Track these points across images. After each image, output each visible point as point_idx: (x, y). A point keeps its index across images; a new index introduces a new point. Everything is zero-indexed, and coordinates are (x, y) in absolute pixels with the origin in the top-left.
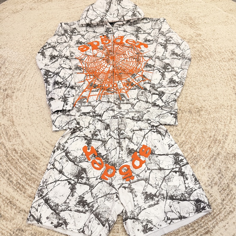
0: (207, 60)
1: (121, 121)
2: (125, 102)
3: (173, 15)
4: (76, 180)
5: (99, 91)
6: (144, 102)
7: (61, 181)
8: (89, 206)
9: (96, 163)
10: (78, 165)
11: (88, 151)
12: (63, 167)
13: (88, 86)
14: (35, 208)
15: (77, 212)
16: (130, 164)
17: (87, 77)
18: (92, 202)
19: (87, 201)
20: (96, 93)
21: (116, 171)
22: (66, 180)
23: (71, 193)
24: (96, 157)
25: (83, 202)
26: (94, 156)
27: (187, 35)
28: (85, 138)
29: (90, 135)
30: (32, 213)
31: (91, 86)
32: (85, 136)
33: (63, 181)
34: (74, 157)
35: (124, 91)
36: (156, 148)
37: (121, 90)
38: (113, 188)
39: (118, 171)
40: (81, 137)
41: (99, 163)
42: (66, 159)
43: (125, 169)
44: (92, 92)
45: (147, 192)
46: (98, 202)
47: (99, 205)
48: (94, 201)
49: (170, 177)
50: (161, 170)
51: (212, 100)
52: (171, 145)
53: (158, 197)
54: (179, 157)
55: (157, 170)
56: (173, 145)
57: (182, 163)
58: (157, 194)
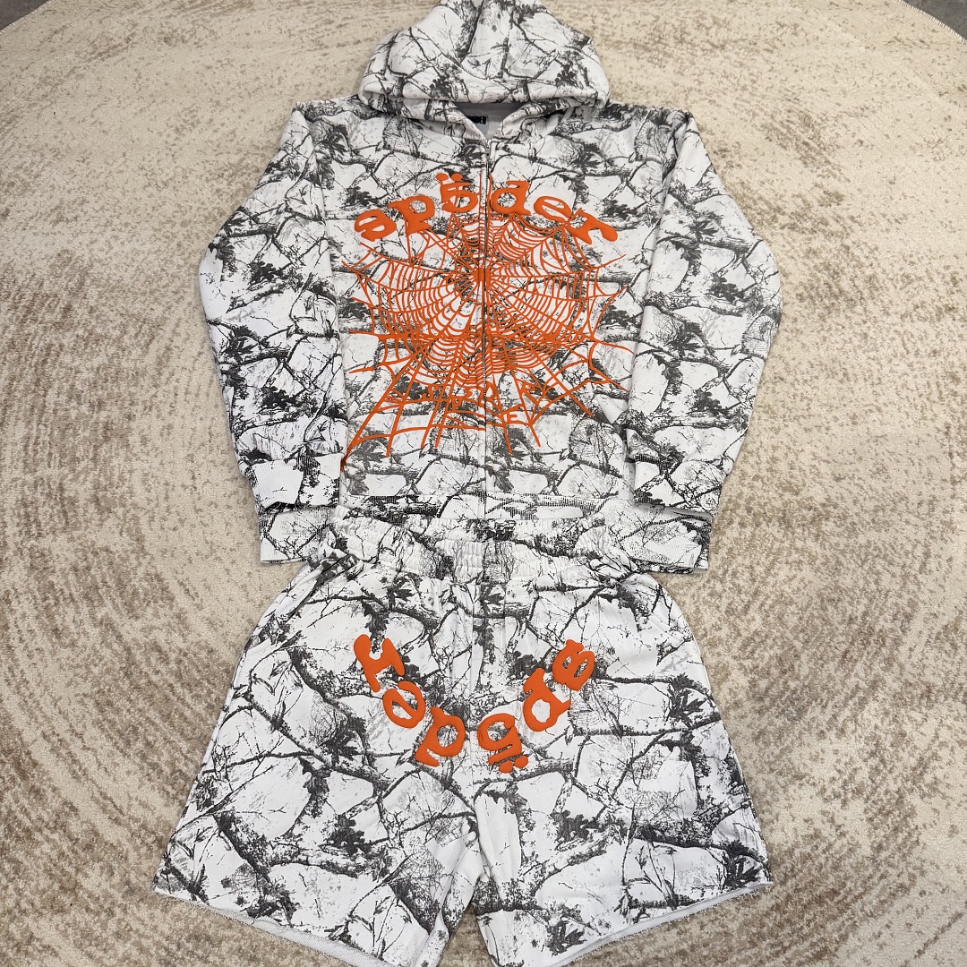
0: (859, 309)
2: (527, 462)
3: (738, 102)
4: (329, 758)
5: (431, 412)
6: (595, 467)
8: (370, 853)
9: (398, 702)
10: (336, 705)
12: (284, 705)
13: (389, 389)
14: (184, 845)
15: (326, 868)
16: (515, 710)
17: (386, 352)
18: (381, 841)
19: (362, 834)
20: (419, 421)
21: (467, 733)
22: (294, 755)
23: (310, 802)
25: (351, 836)
26: (394, 676)
27: (789, 194)
28: (364, 604)
29: (381, 593)
30: (173, 863)
31: (401, 390)
32: (364, 594)
33: (285, 756)
34: (323, 672)
35: (521, 416)
36: (614, 656)
37: (511, 413)
38: (456, 798)
39: (473, 735)
40: (350, 599)
42: (296, 679)
44: (404, 415)
45: (567, 813)
46: (404, 844)
47: (408, 854)
48: (388, 839)
49: (651, 762)
50: (621, 736)
51: (864, 477)
52: (669, 648)
53: (602, 830)
54: (688, 692)
55: (607, 736)
56: (676, 649)
57: (695, 714)
58: (602, 820)
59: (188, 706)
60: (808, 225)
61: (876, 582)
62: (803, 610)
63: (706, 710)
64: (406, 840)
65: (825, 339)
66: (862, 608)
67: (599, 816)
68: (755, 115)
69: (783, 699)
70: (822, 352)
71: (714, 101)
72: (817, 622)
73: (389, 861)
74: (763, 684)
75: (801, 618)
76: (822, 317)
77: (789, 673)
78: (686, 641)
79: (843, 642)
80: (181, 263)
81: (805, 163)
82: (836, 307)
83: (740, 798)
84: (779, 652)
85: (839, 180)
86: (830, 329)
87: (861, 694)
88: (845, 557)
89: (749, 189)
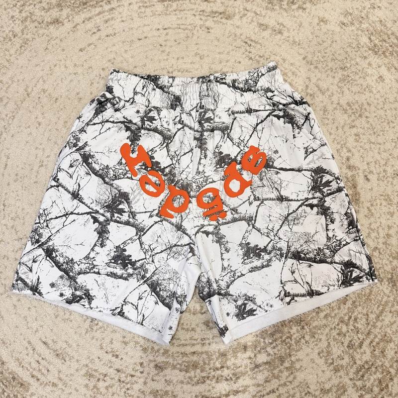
1: (208, 89)
4: (108, 215)
7: (78, 214)
8: (135, 267)
9: (149, 182)
10: (112, 185)
11: (131, 155)
12: (79, 185)
14: (26, 265)
15: (110, 276)
16: (219, 186)
18: (141, 260)
19: (131, 256)
21: (190, 199)
22: (88, 213)
23: (99, 239)
24: (149, 169)
25: (124, 258)
26: (145, 168)
28: (125, 126)
29: (137, 120)
30: (20, 275)
32: (125, 120)
33: (82, 214)
34: (102, 166)
36: (278, 155)
38: (185, 235)
39: (194, 200)
40: (117, 123)
41: (156, 183)
42: (86, 171)
43: (209, 197)
45: (249, 244)
46: (155, 261)
47: (157, 267)
48: (146, 258)
49: (299, 216)
50: (282, 201)
52: (311, 150)
53: (269, 253)
54: (323, 176)
55: (274, 201)
56: (316, 150)
57: (327, 188)
58: (269, 248)
63: (334, 185)
64: (156, 258)
67: (267, 245)
73: (146, 271)
78: (322, 146)
83: (353, 235)
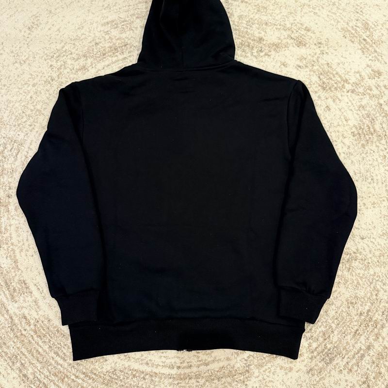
51: (375, 237)
59: (41, 346)
60: (361, 90)
61: (376, 295)
62: (338, 308)
65: (363, 159)
66: (367, 308)
68: (338, 22)
69: (324, 353)
70: (361, 166)
71: (317, 13)
72: (344, 314)
74: (314, 345)
75: (336, 312)
76: (363, 146)
77: (328, 340)
79: (356, 325)
80: (32, 108)
81: (363, 52)
82: (371, 140)
84: (324, 329)
85: (381, 63)
86: (367, 153)
87: (362, 352)
88: (362, 280)
89: (331, 67)
